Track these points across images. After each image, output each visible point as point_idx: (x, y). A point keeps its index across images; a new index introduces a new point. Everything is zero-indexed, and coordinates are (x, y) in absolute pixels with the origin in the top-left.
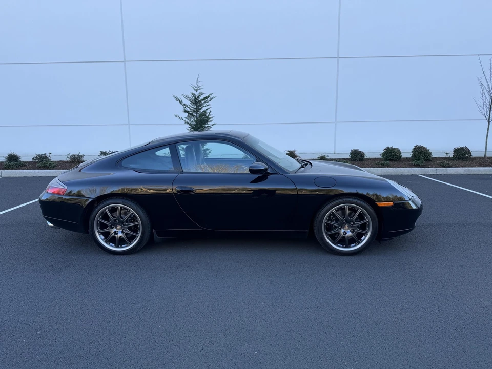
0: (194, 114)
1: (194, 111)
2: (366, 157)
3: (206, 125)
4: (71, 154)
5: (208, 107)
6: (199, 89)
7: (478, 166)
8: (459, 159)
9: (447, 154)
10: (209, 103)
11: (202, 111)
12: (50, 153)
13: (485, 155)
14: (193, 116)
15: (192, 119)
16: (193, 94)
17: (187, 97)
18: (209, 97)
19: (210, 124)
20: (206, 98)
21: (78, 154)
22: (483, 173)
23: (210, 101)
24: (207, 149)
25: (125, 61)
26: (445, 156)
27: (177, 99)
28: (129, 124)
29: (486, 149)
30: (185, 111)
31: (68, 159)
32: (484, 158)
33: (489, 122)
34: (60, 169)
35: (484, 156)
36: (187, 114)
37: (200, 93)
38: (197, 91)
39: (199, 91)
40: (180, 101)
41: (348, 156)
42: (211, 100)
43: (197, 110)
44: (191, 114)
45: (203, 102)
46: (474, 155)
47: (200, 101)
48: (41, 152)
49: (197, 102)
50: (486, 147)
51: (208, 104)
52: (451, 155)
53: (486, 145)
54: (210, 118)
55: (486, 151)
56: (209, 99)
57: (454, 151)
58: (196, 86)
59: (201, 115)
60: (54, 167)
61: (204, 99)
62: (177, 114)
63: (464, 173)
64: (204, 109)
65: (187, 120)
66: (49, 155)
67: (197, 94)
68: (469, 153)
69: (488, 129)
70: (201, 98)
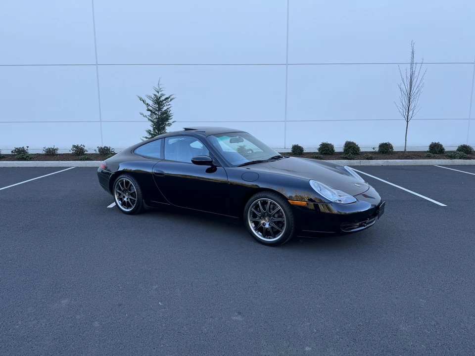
0: (156, 112)
1: (156, 110)
2: (304, 152)
3: (167, 123)
4: (47, 148)
5: (169, 106)
6: (161, 91)
7: (396, 159)
8: (383, 153)
9: (374, 148)
10: (170, 103)
11: (163, 110)
12: (28, 147)
13: (405, 150)
14: (156, 114)
15: (155, 116)
16: (155, 95)
17: (149, 97)
18: (169, 98)
19: (170, 121)
20: (167, 98)
21: (53, 147)
22: (399, 165)
23: (170, 101)
25: (97, 65)
26: (373, 150)
27: (141, 99)
28: (101, 121)
29: (406, 145)
30: (148, 110)
31: (44, 152)
32: (404, 152)
33: (408, 122)
34: (36, 160)
35: (403, 150)
36: (150, 113)
37: (161, 94)
38: (158, 93)
39: (160, 93)
40: (143, 101)
41: (290, 151)
43: (160, 109)
44: (154, 113)
45: (164, 102)
46: (395, 149)
47: (162, 101)
48: (19, 145)
49: (159, 102)
50: (406, 143)
51: (168, 104)
52: (377, 149)
54: (170, 116)
55: (405, 147)
56: (169, 100)
57: (379, 146)
58: (158, 88)
59: (163, 114)
60: (31, 158)
61: (165, 100)
62: (142, 112)
63: (384, 165)
64: (165, 108)
65: (150, 118)
66: (26, 148)
67: (159, 95)
68: (392, 148)
69: (407, 128)
70: (162, 99)
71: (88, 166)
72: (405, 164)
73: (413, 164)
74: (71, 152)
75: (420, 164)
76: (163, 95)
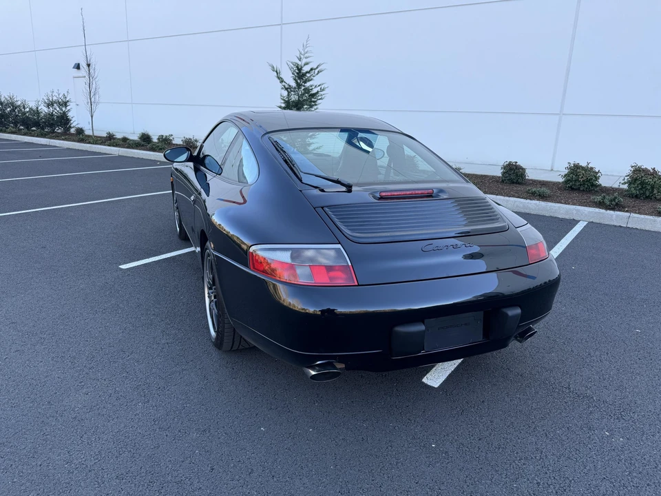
2: (527, 178)
6: (306, 58)
10: (316, 76)
16: (296, 64)
18: (317, 68)
23: (318, 74)
27: (273, 69)
38: (300, 59)
40: (277, 72)
41: (498, 173)
42: (319, 72)
45: (308, 75)
47: (304, 75)
49: (301, 76)
56: (316, 72)
58: (303, 52)
61: (309, 72)
67: (300, 64)
70: (306, 69)
76: (306, 64)
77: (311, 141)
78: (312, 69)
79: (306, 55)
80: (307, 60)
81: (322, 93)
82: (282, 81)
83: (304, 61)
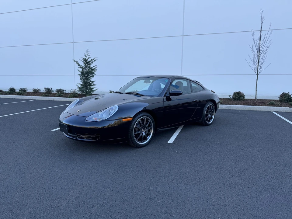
4: (34, 89)
6: (88, 56)
8: (236, 100)
9: (230, 96)
11: (91, 67)
12: (27, 88)
13: (256, 98)
16: (84, 58)
18: (93, 59)
21: (37, 88)
22: (240, 109)
24: (93, 88)
25: (73, 43)
27: (75, 61)
28: (74, 75)
29: (256, 94)
32: (255, 100)
33: (257, 75)
35: (254, 98)
36: (81, 69)
38: (86, 56)
42: (94, 61)
45: (90, 62)
47: (89, 62)
49: (87, 63)
51: (93, 63)
52: (232, 97)
53: (256, 91)
55: (256, 96)
56: (93, 61)
57: (234, 94)
61: (90, 61)
68: (243, 96)
69: (257, 80)
70: (89, 60)
71: (44, 99)
72: (245, 109)
73: (253, 110)
74: (44, 92)
75: (259, 110)
76: (89, 58)
77: (94, 87)
78: (92, 60)
79: (88, 55)
80: (89, 57)
81: (96, 69)
82: (79, 65)
83: (88, 57)
